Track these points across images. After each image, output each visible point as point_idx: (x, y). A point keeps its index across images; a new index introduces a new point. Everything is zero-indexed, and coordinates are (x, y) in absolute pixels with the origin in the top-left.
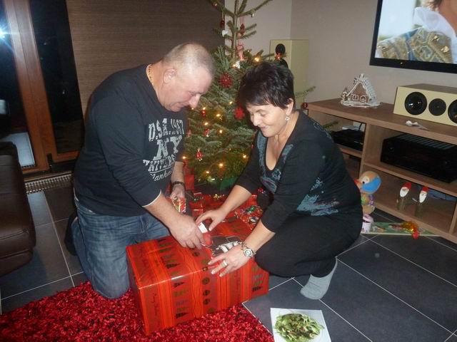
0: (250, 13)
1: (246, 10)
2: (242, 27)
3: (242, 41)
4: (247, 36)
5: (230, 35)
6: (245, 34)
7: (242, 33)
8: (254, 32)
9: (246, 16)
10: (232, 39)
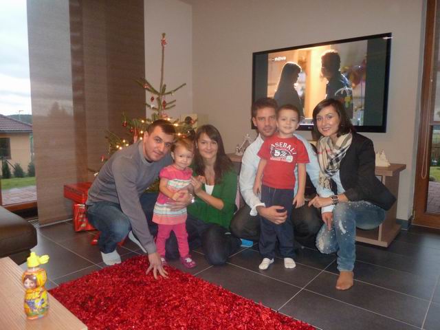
0: (170, 93)
1: (166, 92)
2: (164, 102)
3: (165, 111)
4: (168, 108)
5: (157, 107)
6: (167, 107)
7: (164, 106)
8: (174, 106)
9: (167, 96)
10: (158, 110)
